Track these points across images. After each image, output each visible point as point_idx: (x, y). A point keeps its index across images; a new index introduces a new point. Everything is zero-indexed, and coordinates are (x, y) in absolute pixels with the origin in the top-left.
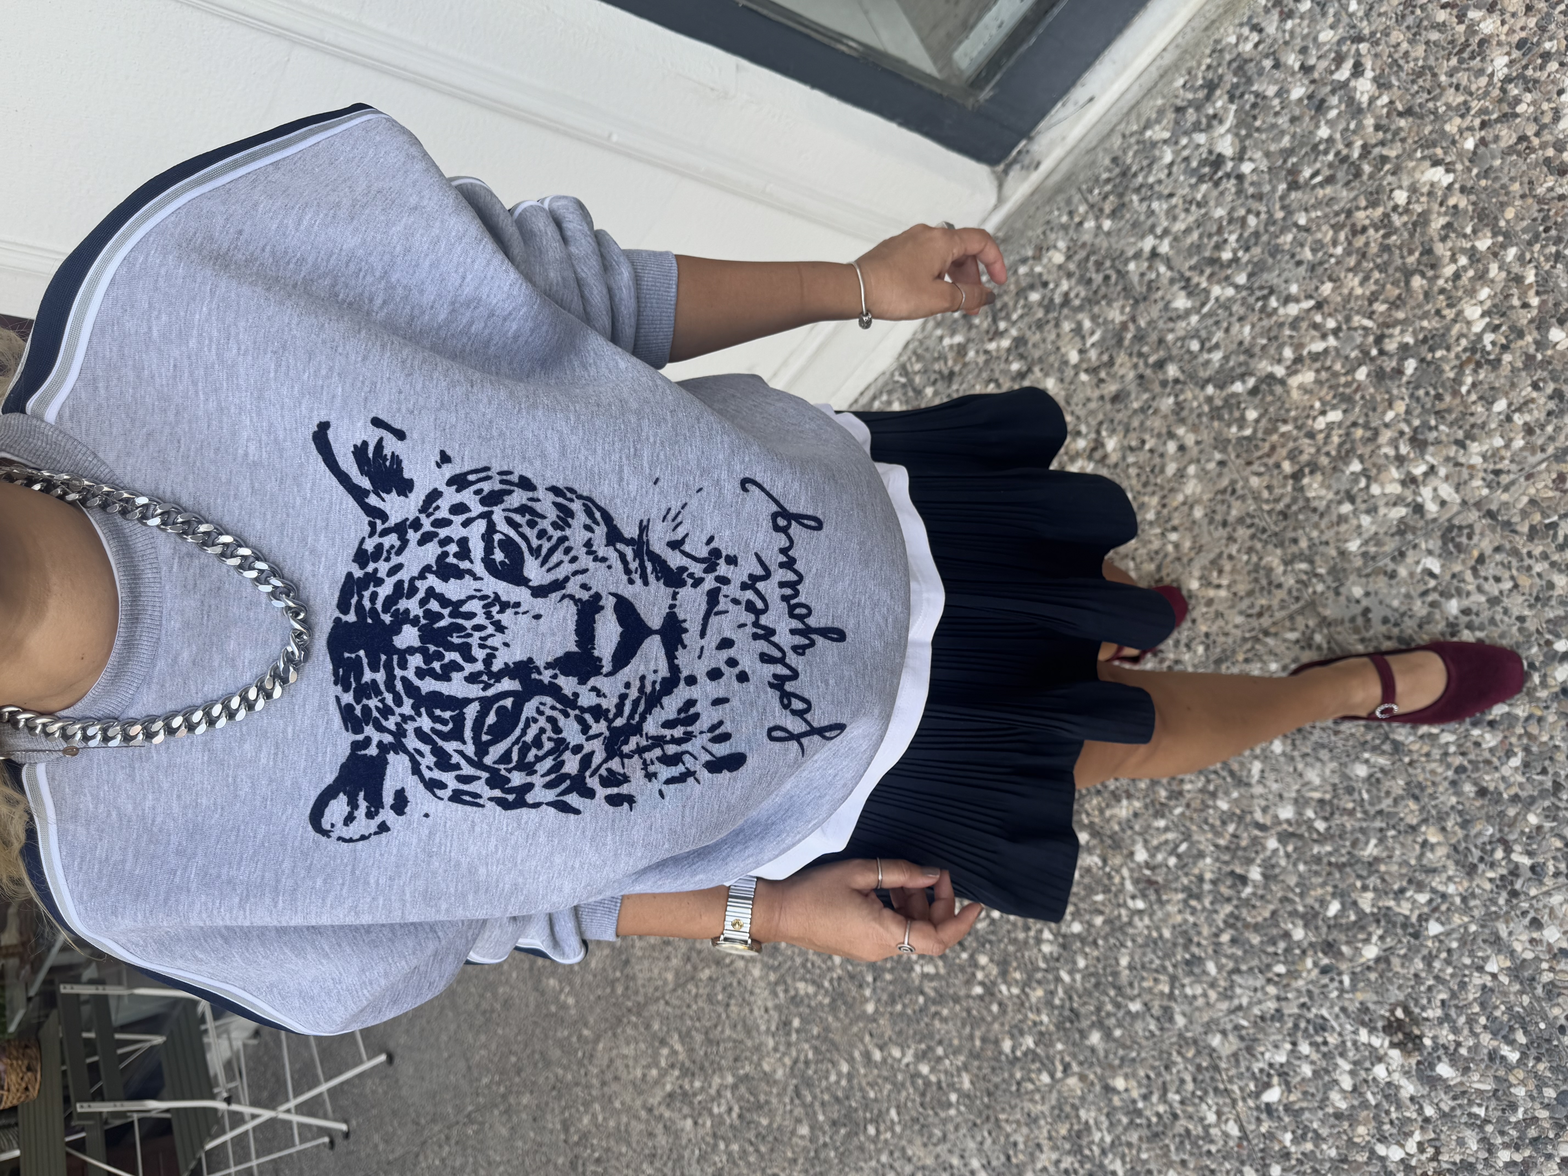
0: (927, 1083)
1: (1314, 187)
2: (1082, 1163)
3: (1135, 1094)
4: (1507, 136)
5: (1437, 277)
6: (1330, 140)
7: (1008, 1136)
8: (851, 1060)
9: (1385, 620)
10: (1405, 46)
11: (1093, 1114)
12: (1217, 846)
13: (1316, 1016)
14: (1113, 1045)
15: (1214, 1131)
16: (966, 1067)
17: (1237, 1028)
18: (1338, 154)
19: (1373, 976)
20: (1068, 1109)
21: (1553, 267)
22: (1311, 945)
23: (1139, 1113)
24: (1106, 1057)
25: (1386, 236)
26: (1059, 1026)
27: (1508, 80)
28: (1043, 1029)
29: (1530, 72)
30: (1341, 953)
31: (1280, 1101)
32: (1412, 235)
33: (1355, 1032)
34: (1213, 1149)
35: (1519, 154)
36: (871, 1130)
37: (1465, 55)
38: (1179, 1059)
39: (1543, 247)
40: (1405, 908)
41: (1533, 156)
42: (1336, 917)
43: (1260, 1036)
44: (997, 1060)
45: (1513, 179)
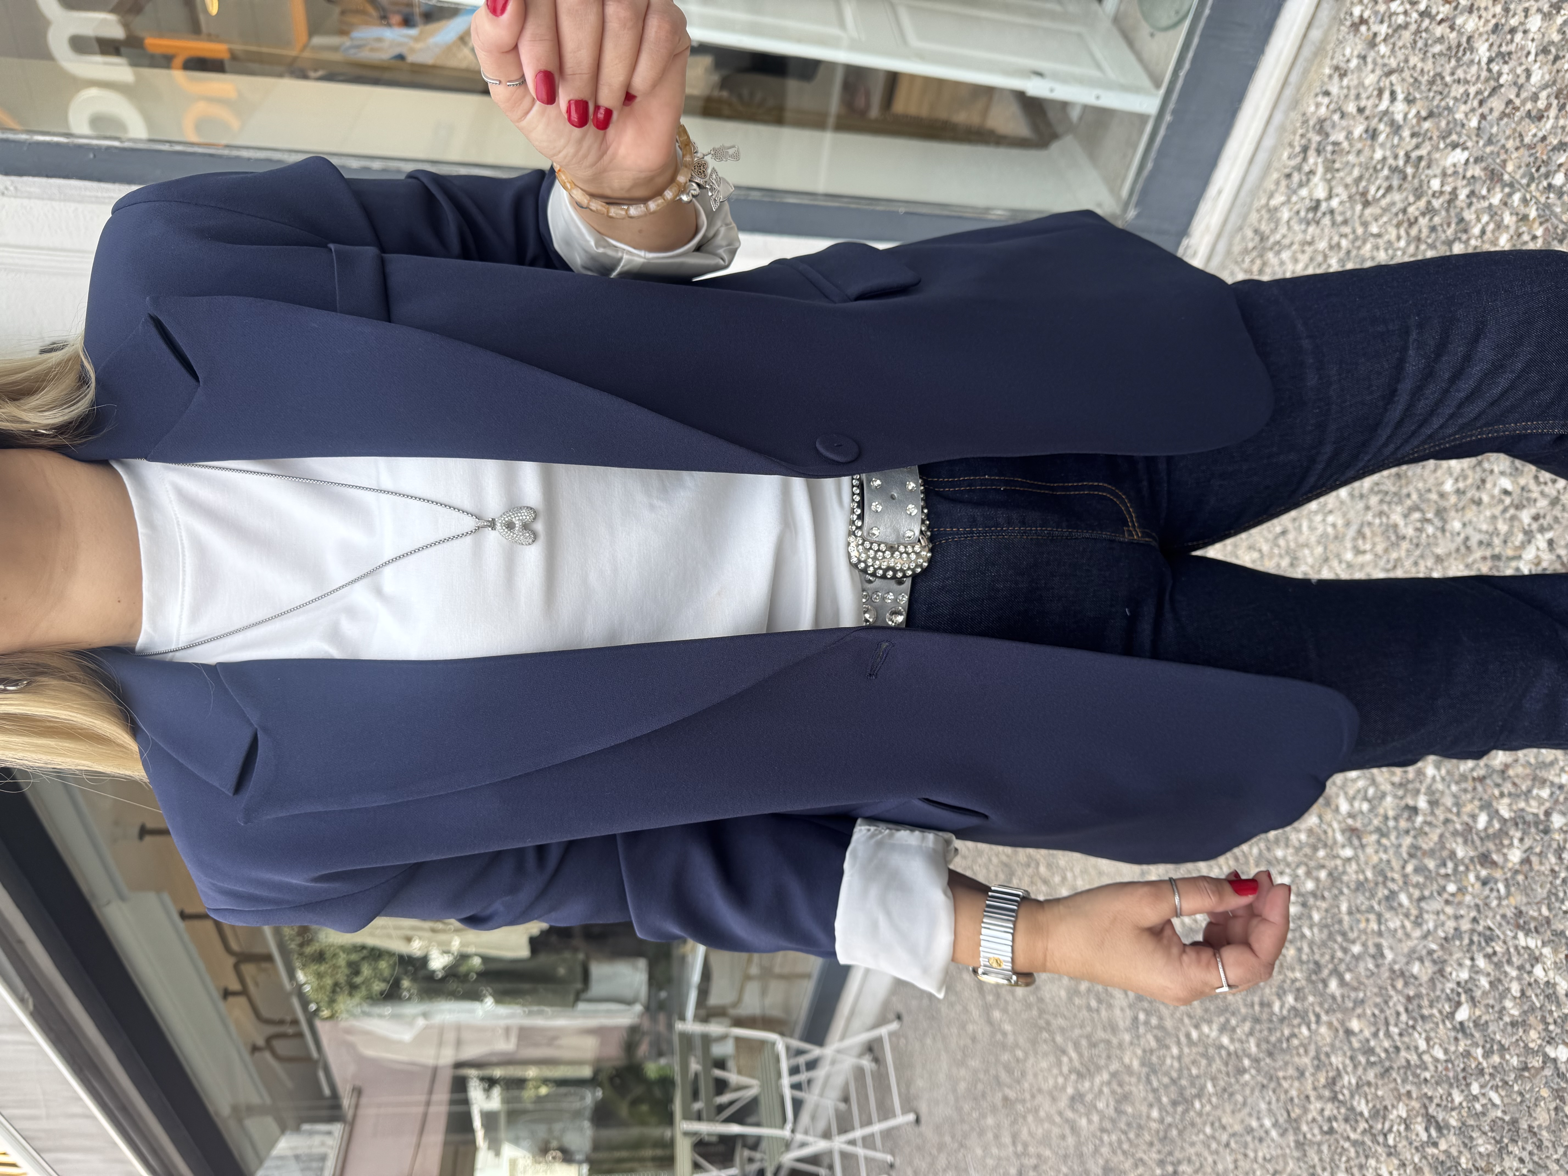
0: (1229, 1054)
1: (1379, 199)
2: (1338, 1108)
3: (1367, 1033)
4: (1497, 104)
5: (1469, 239)
6: (1384, 159)
7: (1286, 1092)
8: (1178, 1043)
9: (1481, 543)
10: (1420, 65)
11: (1340, 1059)
12: (1393, 784)
13: (1484, 927)
14: (1345, 991)
15: (1426, 1058)
16: (1251, 1033)
17: (1431, 953)
18: (1390, 167)
19: (1520, 878)
20: (1323, 1057)
21: (1548, 198)
22: (1472, 859)
23: (1371, 1051)
24: (1343, 1001)
25: (1431, 219)
26: (1309, 980)
27: (1490, 60)
28: (1298, 984)
29: (1504, 49)
30: (1494, 864)
31: (1470, 1018)
32: (1448, 211)
33: (1515, 937)
34: (1427, 1075)
35: (1508, 116)
36: (1197, 1105)
37: (1460, 54)
38: (1392, 992)
39: (1538, 185)
40: (1533, 808)
41: (1518, 114)
42: (1486, 829)
43: (1446, 957)
44: (1271, 1021)
45: (1508, 138)
